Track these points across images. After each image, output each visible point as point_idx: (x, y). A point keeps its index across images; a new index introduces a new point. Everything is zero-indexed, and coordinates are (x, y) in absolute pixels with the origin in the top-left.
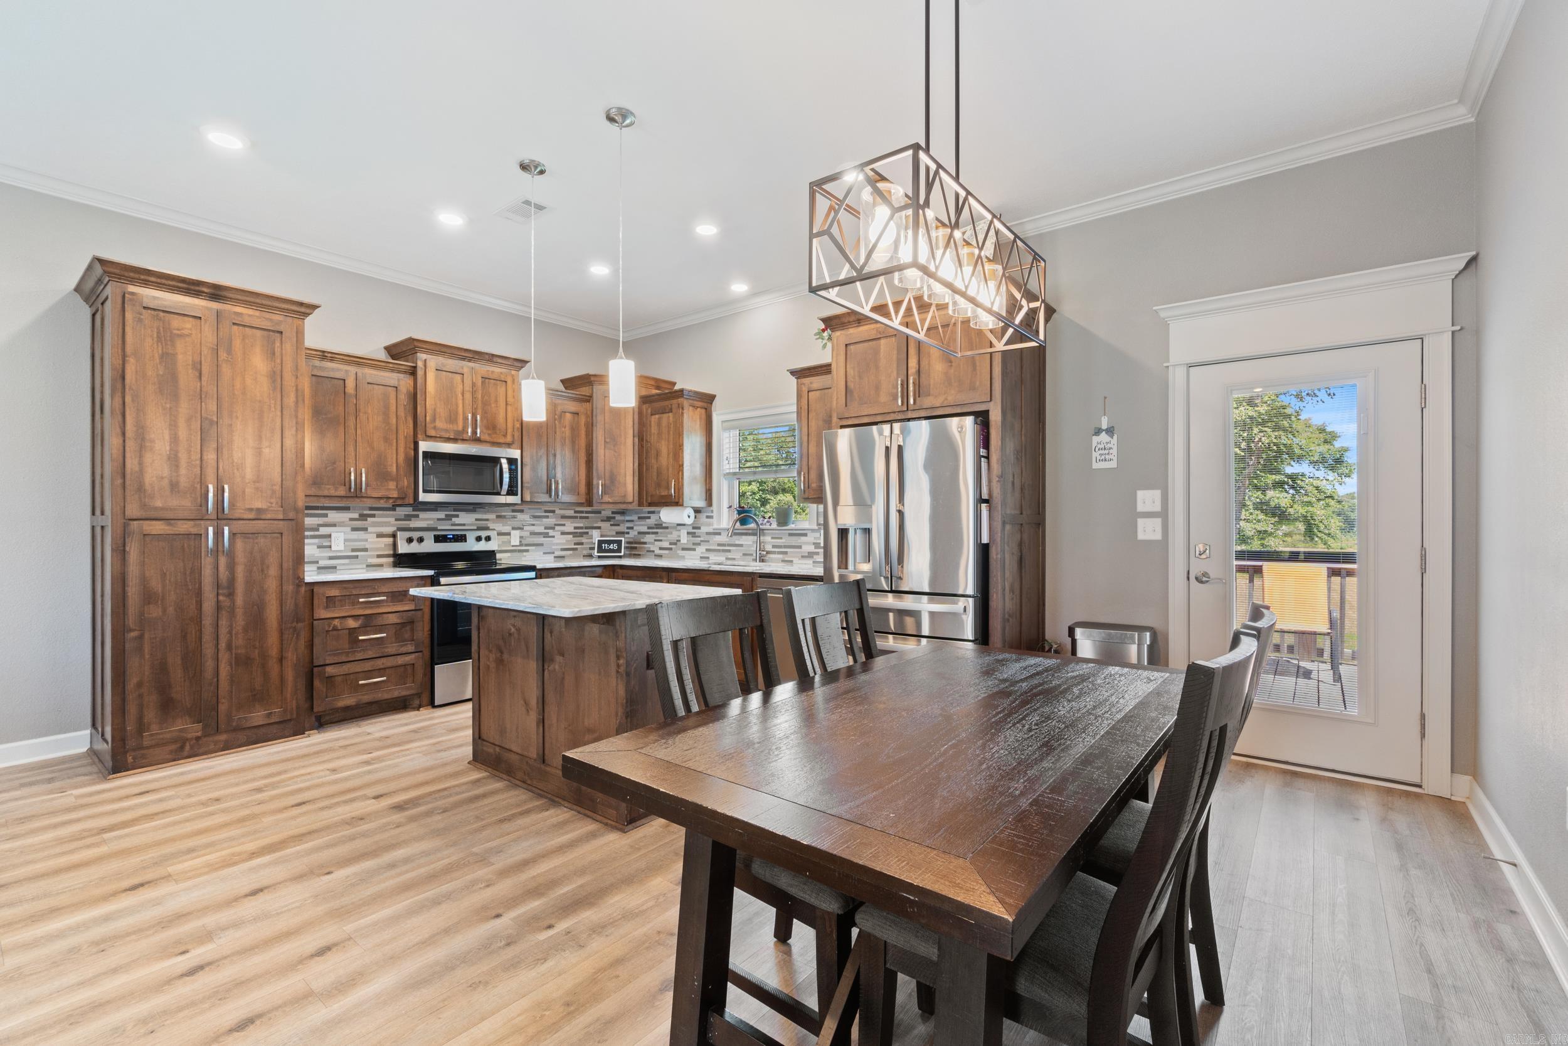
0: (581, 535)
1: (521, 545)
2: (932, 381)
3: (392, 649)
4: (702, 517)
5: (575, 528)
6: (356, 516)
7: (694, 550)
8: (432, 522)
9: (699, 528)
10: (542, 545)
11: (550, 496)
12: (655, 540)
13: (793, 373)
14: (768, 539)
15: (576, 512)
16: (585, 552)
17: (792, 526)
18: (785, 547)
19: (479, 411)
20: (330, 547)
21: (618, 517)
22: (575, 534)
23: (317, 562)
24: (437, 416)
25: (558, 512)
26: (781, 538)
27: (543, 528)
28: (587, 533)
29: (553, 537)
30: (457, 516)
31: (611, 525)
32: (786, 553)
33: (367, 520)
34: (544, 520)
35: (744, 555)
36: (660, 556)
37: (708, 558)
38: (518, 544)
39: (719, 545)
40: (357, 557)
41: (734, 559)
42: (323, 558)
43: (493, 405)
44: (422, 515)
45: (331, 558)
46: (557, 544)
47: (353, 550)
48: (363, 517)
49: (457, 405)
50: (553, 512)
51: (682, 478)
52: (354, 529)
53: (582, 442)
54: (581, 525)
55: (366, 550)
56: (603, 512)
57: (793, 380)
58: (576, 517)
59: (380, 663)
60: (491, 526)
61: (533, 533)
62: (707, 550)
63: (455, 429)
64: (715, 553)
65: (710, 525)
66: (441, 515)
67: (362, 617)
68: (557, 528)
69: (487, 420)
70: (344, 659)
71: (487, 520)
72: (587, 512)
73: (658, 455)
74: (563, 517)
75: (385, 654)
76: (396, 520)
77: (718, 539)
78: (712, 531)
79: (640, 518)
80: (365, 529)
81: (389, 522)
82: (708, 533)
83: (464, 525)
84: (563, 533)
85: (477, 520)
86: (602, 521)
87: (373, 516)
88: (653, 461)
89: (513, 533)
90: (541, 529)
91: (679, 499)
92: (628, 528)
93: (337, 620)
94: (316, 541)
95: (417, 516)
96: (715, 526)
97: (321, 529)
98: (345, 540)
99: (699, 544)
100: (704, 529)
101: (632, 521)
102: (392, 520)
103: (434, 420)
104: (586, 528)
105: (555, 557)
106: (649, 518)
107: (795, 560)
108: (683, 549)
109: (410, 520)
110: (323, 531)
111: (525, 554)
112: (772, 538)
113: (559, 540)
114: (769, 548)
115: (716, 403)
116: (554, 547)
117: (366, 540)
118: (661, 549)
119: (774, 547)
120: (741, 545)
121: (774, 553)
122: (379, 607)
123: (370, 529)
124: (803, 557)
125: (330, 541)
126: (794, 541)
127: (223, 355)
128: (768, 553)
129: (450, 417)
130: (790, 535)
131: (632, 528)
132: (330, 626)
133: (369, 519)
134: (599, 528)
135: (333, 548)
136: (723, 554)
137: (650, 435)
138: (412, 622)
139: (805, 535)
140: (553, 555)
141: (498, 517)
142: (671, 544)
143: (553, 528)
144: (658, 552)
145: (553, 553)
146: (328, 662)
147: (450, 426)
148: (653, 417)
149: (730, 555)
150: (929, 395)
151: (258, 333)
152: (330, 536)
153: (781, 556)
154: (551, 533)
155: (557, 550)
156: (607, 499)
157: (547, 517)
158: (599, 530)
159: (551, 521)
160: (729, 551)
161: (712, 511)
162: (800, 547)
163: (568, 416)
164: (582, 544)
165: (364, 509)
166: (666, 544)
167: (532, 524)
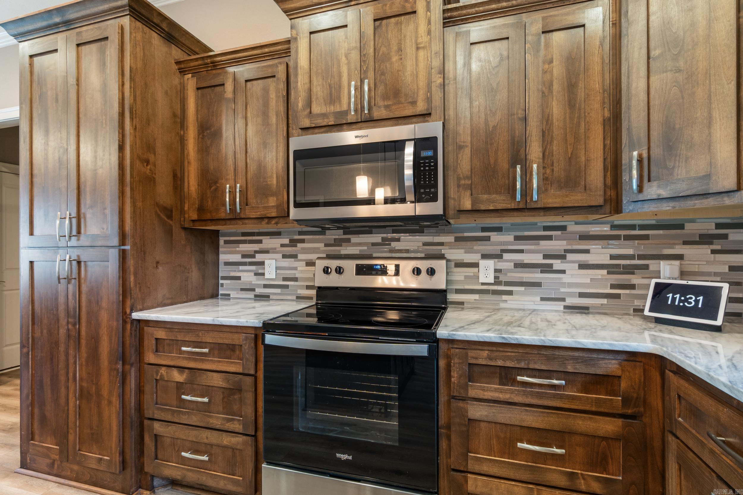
0: (630, 270)
1: (497, 282)
3: (217, 420)
5: (612, 257)
6: (286, 241)
8: (365, 248)
10: (538, 285)
11: (514, 197)
19: (370, 73)
20: (263, 274)
22: (611, 269)
23: (254, 290)
24: (314, 99)
25: (572, 228)
27: (541, 256)
29: (563, 272)
30: (398, 240)
31: (713, 252)
33: (296, 246)
34: (542, 243)
38: (492, 281)
40: (287, 287)
42: (259, 286)
43: (394, 59)
44: (355, 239)
45: (266, 286)
46: (570, 285)
47: (285, 279)
48: (293, 243)
49: (340, 76)
50: (563, 228)
52: (284, 256)
54: (630, 252)
55: (295, 279)
56: (687, 226)
59: (206, 436)
60: (445, 251)
61: (519, 265)
63: (338, 109)
66: (377, 238)
67: (187, 371)
68: (570, 256)
69: (386, 85)
70: (169, 418)
71: (442, 244)
74: (585, 237)
75: (210, 426)
76: (326, 245)
80: (295, 256)
81: (318, 248)
83: (407, 251)
84: (583, 266)
85: (425, 244)
86: (685, 243)
87: (302, 241)
89: (483, 263)
90: (538, 259)
93: (164, 369)
94: (253, 268)
95: (348, 240)
97: (257, 255)
98: (277, 268)
102: (321, 245)
103: (309, 104)
105: (566, 307)
109: (341, 246)
110: (259, 257)
111: (504, 297)
116: (563, 290)
117: (295, 269)
122: (202, 361)
123: (300, 256)
125: (264, 269)
129: (331, 94)
132: (157, 375)
133: (299, 245)
134: (680, 257)
135: (267, 276)
138: (238, 390)
140: (563, 303)
141: (457, 239)
143: (562, 257)
145: (563, 300)
146: (156, 416)
147: (332, 109)
152: (262, 263)
154: (557, 264)
155: (571, 295)
157: (550, 237)
158: (677, 263)
165: (294, 233)
167: (521, 251)
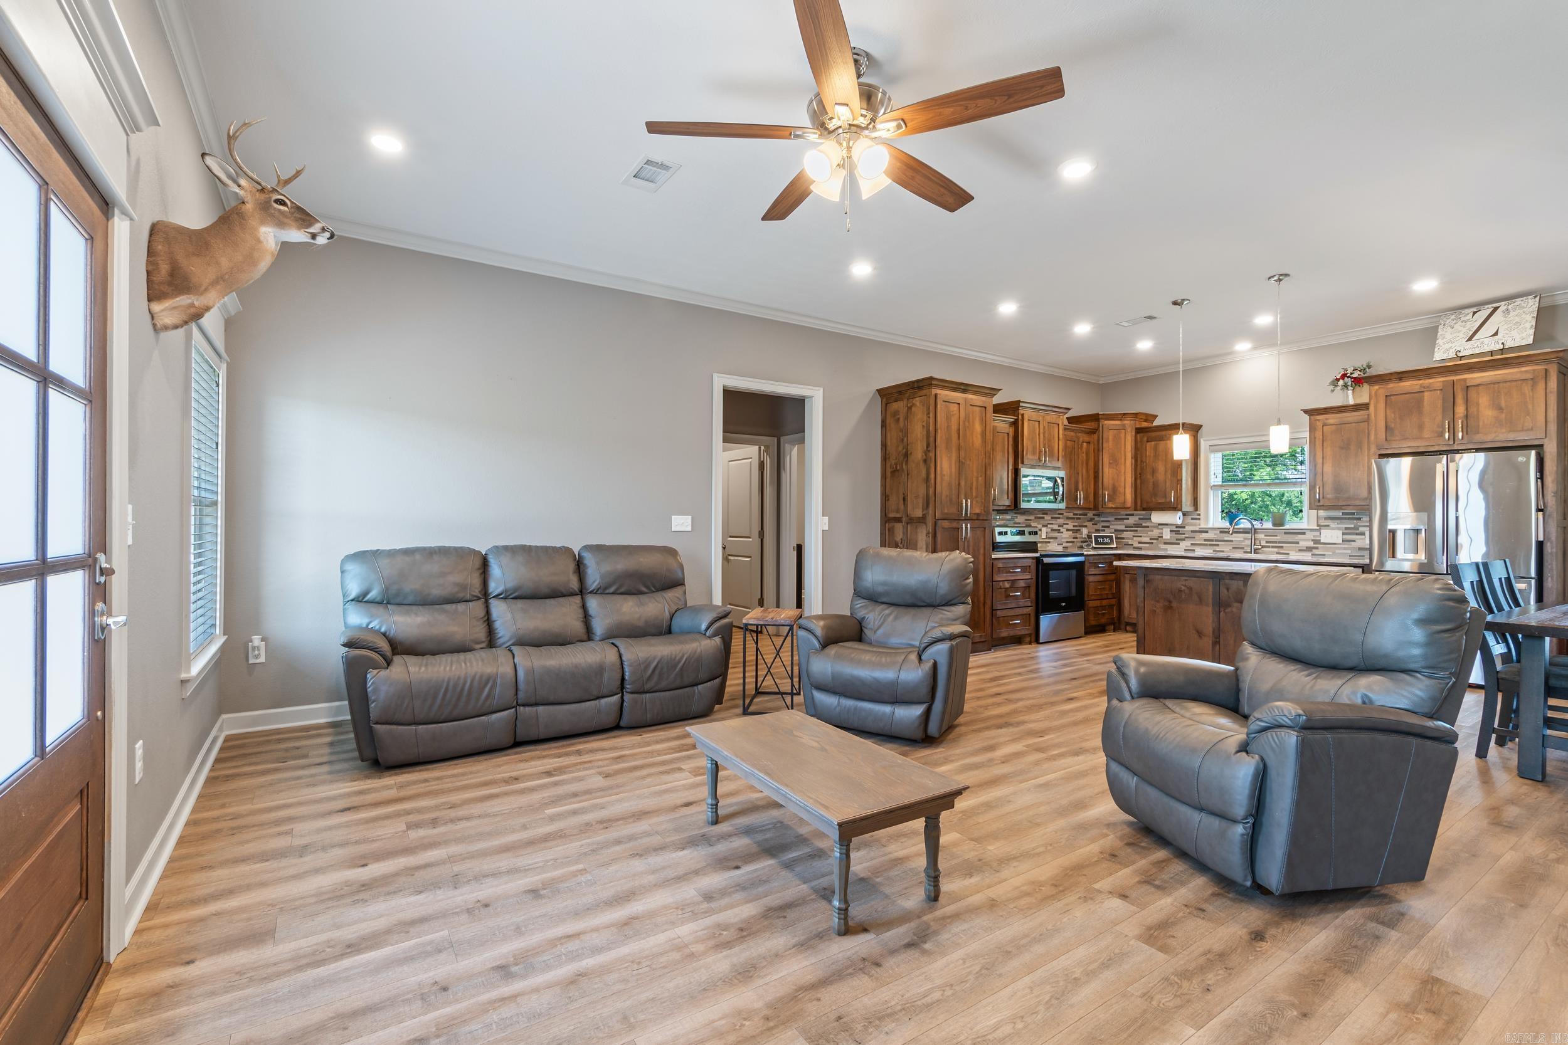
0: (1077, 531)
2: (1481, 424)
3: (1022, 603)
4: (1189, 519)
5: (1074, 526)
7: (1179, 544)
9: (1184, 527)
10: (1056, 538)
12: (1134, 536)
13: (1306, 412)
14: (1261, 536)
15: (1074, 514)
16: (1079, 544)
17: (1287, 527)
18: (1280, 542)
19: (1047, 446)
21: (1097, 518)
25: (1065, 514)
26: (1276, 536)
28: (1079, 530)
29: (1062, 533)
31: (1093, 524)
32: (1282, 547)
35: (1234, 548)
36: (1140, 549)
37: (1194, 550)
38: (1045, 537)
39: (1205, 540)
41: (1223, 551)
43: (1052, 441)
46: (1065, 538)
49: (1036, 443)
51: (1181, 490)
53: (1091, 464)
54: (1077, 524)
56: (1088, 515)
57: (1307, 417)
58: (1073, 518)
59: (1017, 612)
60: (1032, 524)
61: (1053, 530)
62: (1192, 544)
63: (1036, 458)
64: (1202, 547)
65: (1195, 525)
67: (1011, 581)
68: (1065, 526)
69: (1050, 452)
70: (1004, 607)
71: (1030, 520)
72: (1080, 515)
73: (1154, 471)
74: (1068, 518)
75: (1020, 606)
77: (1204, 535)
78: (1197, 529)
79: (1116, 519)
82: (1192, 531)
83: (1019, 523)
84: (1068, 530)
85: (1026, 520)
88: (1149, 476)
89: (1043, 529)
90: (1056, 527)
91: (1177, 505)
92: (1103, 527)
93: (1002, 583)
96: (1202, 526)
99: (1184, 540)
100: (1188, 528)
101: (1109, 521)
104: (1080, 526)
106: (1128, 519)
107: (1291, 553)
108: (1165, 543)
111: (1048, 544)
112: (1265, 536)
113: (1066, 535)
114: (1263, 543)
115: (1203, 430)
116: (1063, 540)
118: (1140, 543)
119: (1267, 542)
120: (1232, 541)
121: (1269, 547)
124: (1300, 550)
126: (1290, 538)
127: (967, 424)
128: (1263, 547)
129: (1033, 451)
130: (1285, 533)
131: (1108, 527)
132: (999, 586)
134: (1086, 526)
136: (1208, 547)
137: (1146, 457)
139: (1304, 533)
140: (1062, 546)
141: (1036, 518)
142: (1151, 539)
144: (1136, 545)
145: (1062, 544)
146: (999, 608)
147: (1034, 457)
148: (1148, 444)
149: (1217, 549)
150: (1478, 433)
151: (978, 408)
153: (1276, 550)
155: (1064, 542)
156: (1111, 505)
157: (1059, 518)
158: (1086, 528)
159: (1061, 521)
160: (1218, 545)
161: (1199, 515)
162: (1298, 543)
163: (1085, 444)
164: (1076, 538)
166: (1147, 540)
167: (1052, 524)
